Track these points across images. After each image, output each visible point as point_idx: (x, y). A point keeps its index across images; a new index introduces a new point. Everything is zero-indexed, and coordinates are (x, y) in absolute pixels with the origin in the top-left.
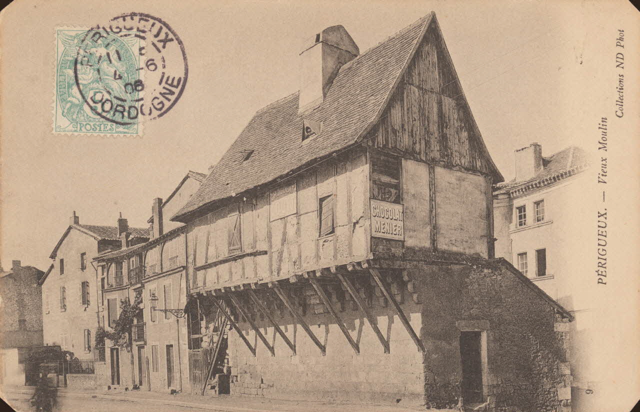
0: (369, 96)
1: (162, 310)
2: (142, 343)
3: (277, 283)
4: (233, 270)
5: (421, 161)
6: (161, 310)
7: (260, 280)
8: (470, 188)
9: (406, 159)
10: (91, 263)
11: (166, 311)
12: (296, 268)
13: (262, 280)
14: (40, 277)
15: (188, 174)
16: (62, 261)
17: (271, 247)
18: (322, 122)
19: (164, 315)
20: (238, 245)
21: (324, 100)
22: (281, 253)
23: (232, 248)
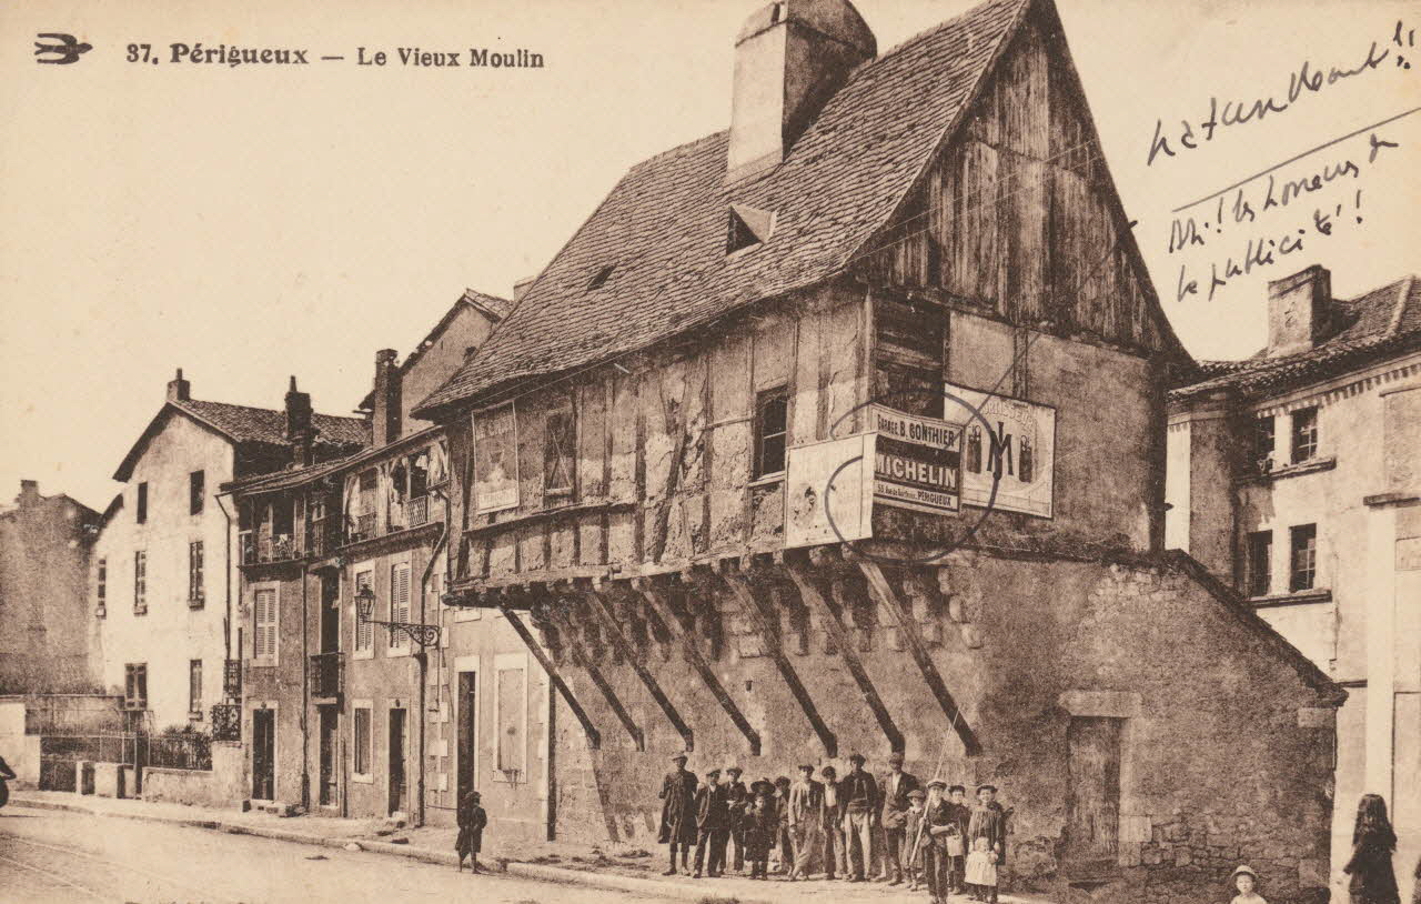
0: (883, 161)
1: (386, 624)
2: (333, 700)
3: (650, 579)
4: (554, 543)
5: (996, 317)
6: (382, 623)
7: (614, 572)
8: (1113, 384)
9: (961, 313)
10: (217, 497)
11: (393, 626)
12: (697, 549)
13: (619, 572)
14: (88, 525)
15: (465, 296)
16: (143, 488)
17: (642, 496)
18: (775, 213)
19: (389, 634)
20: (567, 485)
21: (784, 159)
22: (663, 514)
23: (552, 491)
